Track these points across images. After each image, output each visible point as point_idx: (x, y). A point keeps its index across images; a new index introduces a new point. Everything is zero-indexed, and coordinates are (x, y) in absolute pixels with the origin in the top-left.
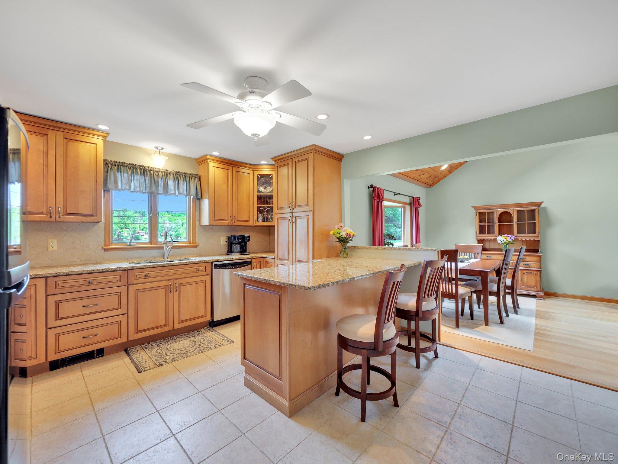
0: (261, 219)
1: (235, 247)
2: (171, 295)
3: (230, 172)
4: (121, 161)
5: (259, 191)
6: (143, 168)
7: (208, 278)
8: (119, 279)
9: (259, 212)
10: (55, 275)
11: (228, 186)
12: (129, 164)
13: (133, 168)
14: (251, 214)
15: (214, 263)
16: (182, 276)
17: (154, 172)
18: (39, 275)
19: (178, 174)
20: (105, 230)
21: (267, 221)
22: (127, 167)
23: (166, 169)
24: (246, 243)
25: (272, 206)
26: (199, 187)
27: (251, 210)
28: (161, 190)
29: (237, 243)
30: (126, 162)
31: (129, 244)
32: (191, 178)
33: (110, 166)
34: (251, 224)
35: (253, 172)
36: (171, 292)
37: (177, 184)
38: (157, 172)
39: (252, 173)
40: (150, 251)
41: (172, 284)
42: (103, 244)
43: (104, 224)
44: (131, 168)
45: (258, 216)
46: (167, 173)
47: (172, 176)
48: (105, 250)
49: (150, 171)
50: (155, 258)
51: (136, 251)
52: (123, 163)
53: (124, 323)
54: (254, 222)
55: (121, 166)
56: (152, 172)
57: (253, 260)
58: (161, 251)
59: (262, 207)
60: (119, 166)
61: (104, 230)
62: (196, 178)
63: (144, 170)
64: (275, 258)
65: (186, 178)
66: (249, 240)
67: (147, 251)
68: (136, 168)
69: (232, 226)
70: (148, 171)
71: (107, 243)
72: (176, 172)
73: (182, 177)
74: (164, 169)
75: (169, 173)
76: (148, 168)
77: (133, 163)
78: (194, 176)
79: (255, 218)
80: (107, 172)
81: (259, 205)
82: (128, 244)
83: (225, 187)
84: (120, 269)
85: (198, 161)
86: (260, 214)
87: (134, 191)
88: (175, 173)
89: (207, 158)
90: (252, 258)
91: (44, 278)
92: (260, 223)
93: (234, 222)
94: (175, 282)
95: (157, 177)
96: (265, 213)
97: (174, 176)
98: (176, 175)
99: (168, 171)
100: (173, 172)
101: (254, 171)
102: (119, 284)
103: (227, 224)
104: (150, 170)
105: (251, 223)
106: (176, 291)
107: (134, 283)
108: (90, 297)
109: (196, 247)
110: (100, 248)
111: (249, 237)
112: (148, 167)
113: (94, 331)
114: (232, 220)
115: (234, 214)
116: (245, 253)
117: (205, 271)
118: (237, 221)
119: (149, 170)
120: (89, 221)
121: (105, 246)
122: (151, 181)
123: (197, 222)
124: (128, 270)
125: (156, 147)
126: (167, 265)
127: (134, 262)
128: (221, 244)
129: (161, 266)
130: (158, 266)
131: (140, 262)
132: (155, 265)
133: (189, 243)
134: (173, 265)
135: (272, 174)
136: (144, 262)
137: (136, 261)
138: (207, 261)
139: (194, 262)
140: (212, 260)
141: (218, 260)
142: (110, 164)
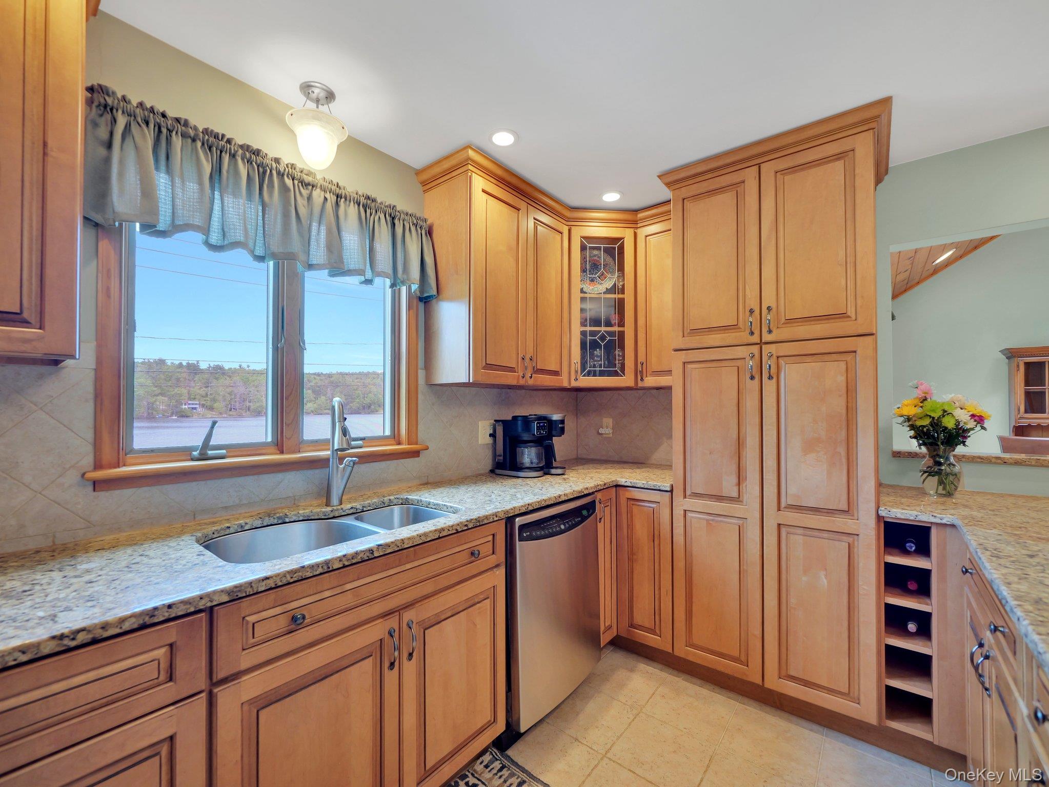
1: (525, 451)
2: (391, 677)
3: (522, 218)
4: (171, 114)
6: (259, 159)
7: (500, 577)
8: (164, 665)
9: (585, 350)
11: (517, 262)
12: (206, 131)
13: (221, 152)
14: (565, 353)
15: (519, 521)
16: (428, 588)
17: (296, 182)
19: (373, 205)
20: (98, 396)
21: (609, 374)
22: (194, 140)
23: (335, 181)
25: (623, 332)
26: (429, 260)
27: (565, 340)
28: (318, 253)
29: (531, 442)
30: (193, 121)
31: (200, 454)
32: (407, 225)
33: (122, 120)
34: (565, 384)
35: (570, 231)
36: (390, 666)
37: (368, 238)
38: (307, 185)
39: (567, 232)
40: (280, 476)
41: (397, 631)
42: (88, 461)
43: (92, 373)
44: (210, 148)
45: (581, 360)
46: (338, 196)
47: (352, 210)
48: (97, 485)
49: (281, 175)
50: (294, 502)
51: (226, 480)
52: (178, 120)
54: (573, 377)
55: (170, 131)
56: (289, 182)
57: (599, 496)
58: (317, 474)
59: (593, 333)
60: (164, 130)
61: (91, 396)
62: (421, 227)
63: (261, 170)
64: (671, 491)
65: (394, 224)
66: (562, 431)
67: (269, 480)
68: (233, 156)
70: (274, 172)
71: (107, 454)
72: (367, 197)
73: (382, 216)
74: (328, 177)
75: (346, 198)
76: (274, 165)
77: (219, 130)
78: (414, 221)
80: (109, 145)
82: (195, 453)
84: (173, 613)
85: (425, 176)
86: (588, 354)
87: (219, 243)
88: (362, 200)
89: (469, 159)
90: (597, 490)
93: (530, 377)
94: (408, 616)
95: (305, 202)
96: (602, 352)
97: (359, 209)
98: (365, 207)
99: (341, 187)
100: (356, 195)
101: (573, 228)
102: (169, 691)
103: (513, 382)
104: (283, 175)
105: (564, 380)
106: (410, 654)
107: (244, 666)
109: (415, 454)
110: (72, 477)
111: (562, 422)
112: (277, 161)
114: (525, 369)
115: (530, 350)
116: (553, 471)
117: (492, 551)
118: (536, 373)
119: (279, 173)
121: (98, 466)
122: (286, 215)
123: (421, 374)
124: (211, 611)
125: (306, 88)
126: (382, 554)
127: (222, 529)
128: (480, 443)
129: (358, 559)
130: (347, 563)
131: (243, 524)
132: (336, 559)
133: (394, 442)
134: (401, 548)
135: (623, 238)
136: (258, 523)
137: (228, 525)
138: (500, 515)
139: (466, 526)
140: (513, 511)
141: (527, 506)
142: (120, 111)
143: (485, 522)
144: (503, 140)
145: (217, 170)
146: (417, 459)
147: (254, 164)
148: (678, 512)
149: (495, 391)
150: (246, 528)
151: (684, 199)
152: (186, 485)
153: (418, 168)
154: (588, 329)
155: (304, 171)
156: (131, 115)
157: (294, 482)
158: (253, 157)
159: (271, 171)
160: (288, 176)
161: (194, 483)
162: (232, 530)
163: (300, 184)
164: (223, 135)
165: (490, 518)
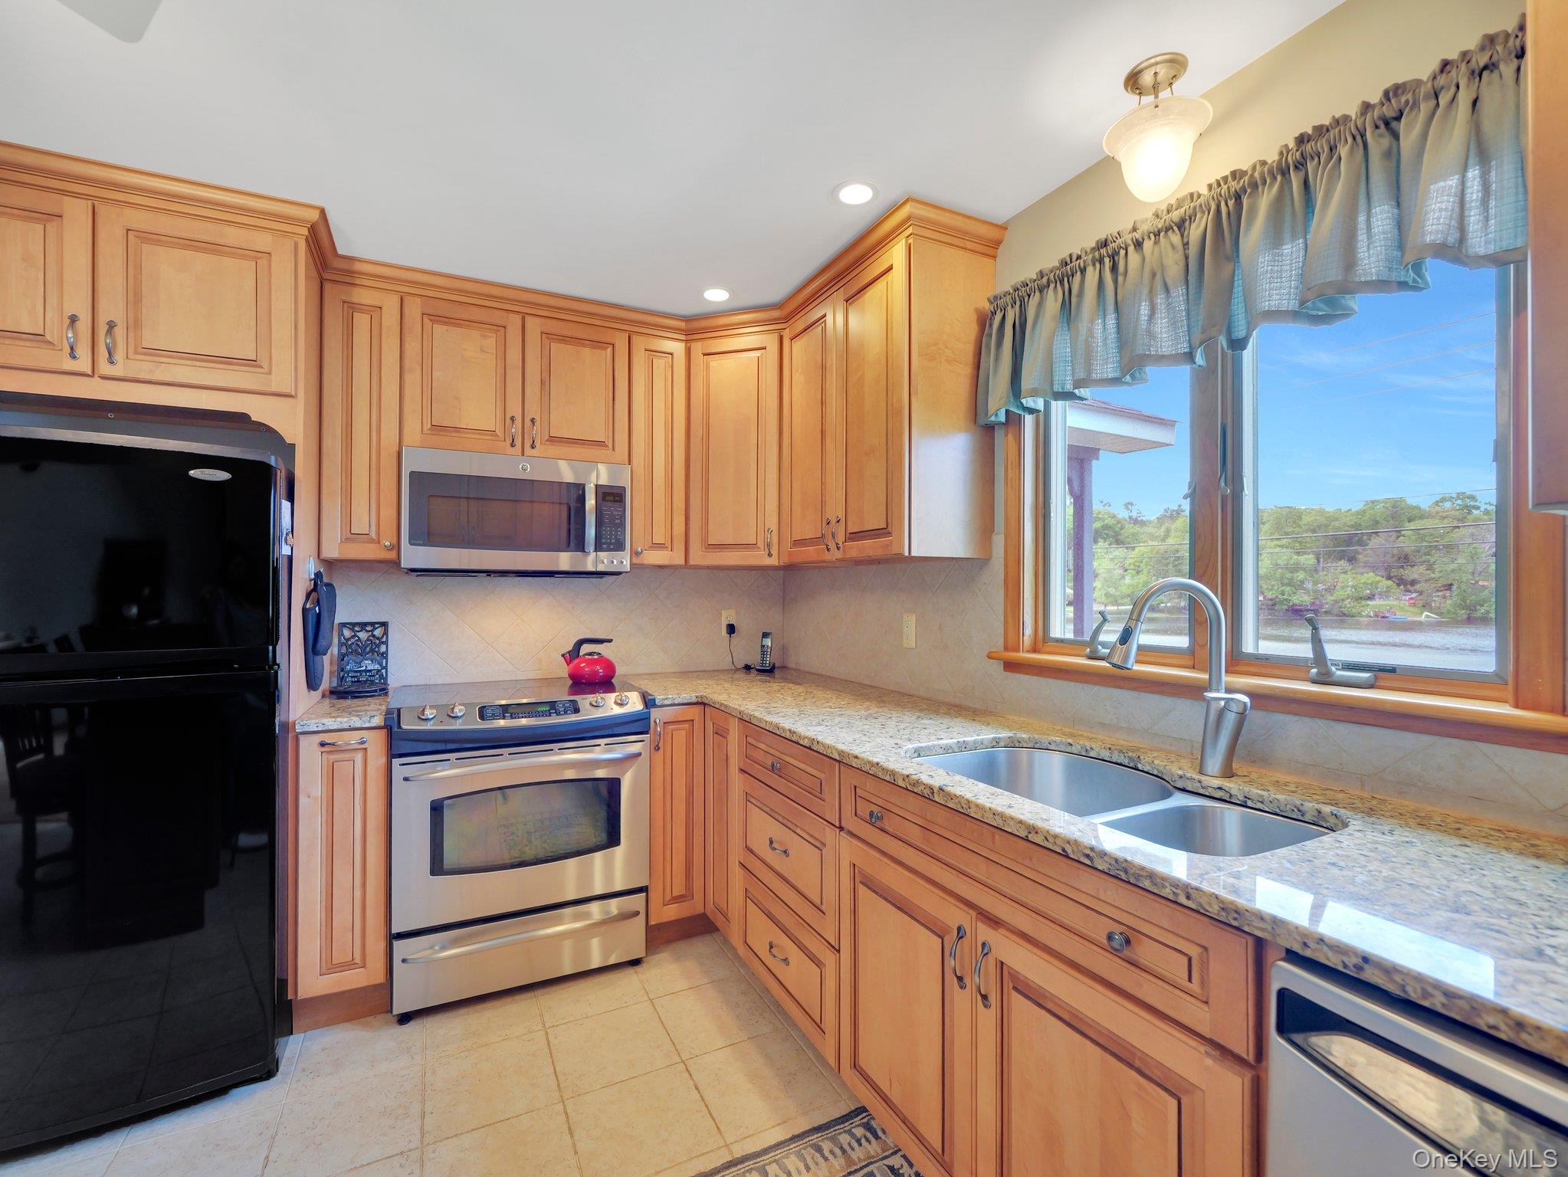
2: (962, 1001)
16: (1022, 921)
20: (1006, 582)
31: (1091, 651)
36: (961, 980)
42: (1001, 642)
43: (1003, 562)
48: (1005, 665)
53: (831, 985)
61: (1002, 582)
71: (1012, 640)
75: (1254, 186)
82: (1088, 650)
94: (982, 931)
107: (852, 830)
108: (779, 818)
120: (880, 552)
121: (1006, 649)
125: (1133, 79)
126: (943, 802)
137: (1070, 741)
138: (1204, 901)
139: (1088, 856)
140: (1261, 925)
141: (1355, 960)
142: (999, 310)
143: (1147, 884)
145: (1066, 303)
147: (1106, 258)
155: (1175, 206)
156: (1005, 306)
158: (1103, 251)
159: (1126, 248)
163: (1169, 232)
164: (1071, 256)
165: (1164, 887)
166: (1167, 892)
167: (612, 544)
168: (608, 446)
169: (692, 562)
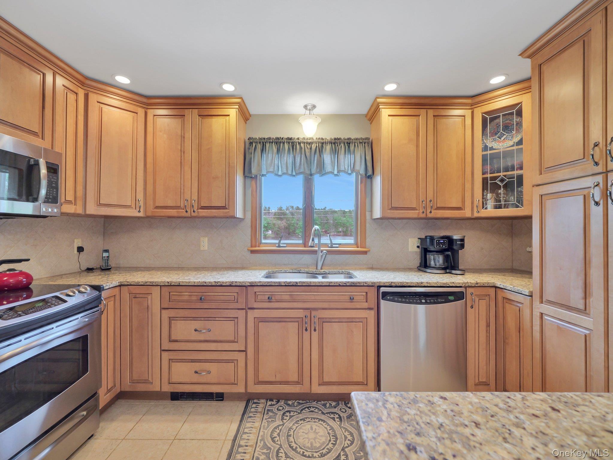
0: (490, 204)
1: (432, 257)
2: (306, 335)
3: (422, 120)
4: (266, 137)
5: (485, 148)
6: (292, 140)
7: (371, 315)
8: (236, 298)
9: (487, 190)
10: (167, 284)
11: (417, 146)
12: (275, 138)
13: (280, 143)
14: (468, 195)
15: (383, 289)
16: (325, 305)
17: (305, 144)
18: (153, 282)
19: (338, 141)
21: (506, 206)
22: (272, 143)
23: (321, 137)
24: (455, 253)
25: (522, 174)
26: (369, 158)
27: (468, 186)
29: (437, 252)
30: (272, 137)
31: (278, 245)
32: (356, 145)
33: (254, 146)
34: (468, 215)
35: (473, 113)
36: (306, 330)
37: (336, 157)
38: (310, 143)
39: (470, 114)
40: (302, 256)
41: (309, 316)
43: (251, 220)
44: (277, 143)
45: (483, 199)
46: (322, 144)
47: (328, 147)
48: (252, 252)
49: (299, 143)
50: (307, 266)
52: (268, 138)
53: (242, 364)
54: (475, 210)
55: (266, 143)
56: (302, 145)
57: (470, 290)
59: (493, 178)
60: (264, 143)
61: (250, 227)
62: (365, 143)
63: (293, 144)
64: (531, 296)
65: (349, 147)
66: (462, 246)
67: (298, 256)
68: (284, 143)
69: (426, 218)
70: (297, 143)
72: (335, 139)
73: (342, 145)
74: (318, 137)
75: (326, 143)
76: (297, 141)
77: (279, 136)
78: (361, 141)
79: (476, 203)
81: (485, 176)
83: (412, 149)
84: (237, 284)
85: (368, 115)
86: (489, 196)
88: (333, 141)
89: (379, 103)
90: (466, 285)
91: (159, 287)
92: (490, 211)
93: (431, 212)
94: (314, 313)
95: (309, 150)
96: (501, 191)
97: (332, 145)
98: (334, 143)
99: (323, 139)
100: (330, 140)
101: (475, 109)
102: (236, 305)
103: (415, 216)
105: (467, 213)
106: (315, 330)
107: (255, 307)
108: (203, 319)
109: (365, 253)
110: (246, 249)
111: (462, 240)
112: (298, 139)
113: (207, 366)
114: (425, 208)
115: (430, 196)
116: (454, 272)
117: (365, 300)
118: (436, 209)
120: (222, 215)
121: (252, 247)
123: (367, 216)
124: (246, 287)
125: (305, 107)
126: (301, 285)
127: (279, 271)
128: (410, 250)
129: (291, 284)
130: (287, 285)
131: (286, 270)
132: (283, 282)
133: (356, 247)
134: (309, 285)
135: (521, 103)
136: (291, 271)
138: (369, 283)
139: (345, 284)
140: (378, 283)
141: (390, 283)
142: (254, 143)
143: (358, 284)
144: (390, 88)
145: (278, 150)
146: (366, 255)
147: (290, 143)
148: (536, 314)
149: (424, 221)
150: (287, 272)
151: (541, 65)
152: (273, 255)
153: (366, 113)
154: (489, 176)
155: (308, 139)
156: (256, 143)
157: (307, 259)
158: (290, 141)
159: (296, 143)
160: (302, 143)
161: (275, 255)
162: (282, 272)
163: (307, 144)
164: (280, 138)
165: (361, 284)
166: (362, 285)
167: (50, 198)
168: (39, 136)
169: (88, 212)
